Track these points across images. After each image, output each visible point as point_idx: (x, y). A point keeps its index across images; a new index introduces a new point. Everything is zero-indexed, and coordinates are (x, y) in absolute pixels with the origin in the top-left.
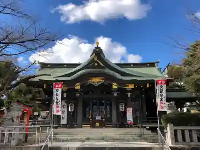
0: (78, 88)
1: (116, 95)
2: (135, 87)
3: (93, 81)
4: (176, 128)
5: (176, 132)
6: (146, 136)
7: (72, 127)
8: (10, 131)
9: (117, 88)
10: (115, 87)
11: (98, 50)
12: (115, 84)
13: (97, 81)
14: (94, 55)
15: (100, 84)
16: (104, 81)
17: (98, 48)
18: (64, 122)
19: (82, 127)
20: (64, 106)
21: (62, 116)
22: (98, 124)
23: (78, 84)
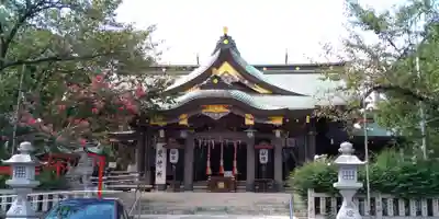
0: (184, 122)
1: (251, 135)
2: (284, 120)
3: (210, 110)
4: (318, 195)
7: (177, 189)
9: (252, 123)
10: (249, 122)
11: (226, 42)
12: (249, 116)
14: (218, 52)
15: (221, 115)
16: (229, 111)
17: (226, 37)
18: (161, 180)
19: (192, 190)
20: (160, 152)
21: (158, 169)
22: (221, 185)
23: (184, 116)
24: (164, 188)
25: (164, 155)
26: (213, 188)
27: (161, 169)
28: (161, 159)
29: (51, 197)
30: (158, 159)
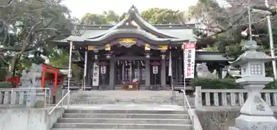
0: (109, 49)
1: (148, 56)
2: (169, 48)
3: (124, 42)
4: (204, 91)
5: (203, 94)
6: (177, 99)
7: (104, 89)
8: (25, 92)
9: (149, 49)
10: (147, 48)
11: (133, 9)
12: (147, 45)
13: (128, 43)
15: (131, 45)
16: (135, 42)
17: (133, 7)
18: (96, 83)
19: (114, 89)
20: (96, 68)
21: (94, 78)
22: (131, 87)
23: (108, 45)
24: (97, 88)
25: (98, 69)
26: (126, 88)
27: (96, 78)
30: (95, 71)
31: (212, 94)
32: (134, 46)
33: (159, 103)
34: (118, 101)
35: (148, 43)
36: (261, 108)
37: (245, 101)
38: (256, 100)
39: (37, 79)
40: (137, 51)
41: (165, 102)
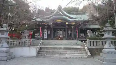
1: (67, 27)
2: (75, 23)
4: (90, 40)
5: (90, 42)
6: (79, 44)
8: (24, 41)
9: (67, 24)
11: (60, 7)
13: (59, 21)
16: (62, 21)
18: (46, 38)
20: (46, 31)
22: (60, 39)
26: (58, 39)
27: (46, 35)
28: (46, 33)
29: (14, 41)
31: (93, 42)
32: (62, 23)
33: (72, 45)
34: (56, 44)
35: (67, 21)
36: (111, 46)
37: (105, 44)
38: (109, 44)
39: (27, 36)
40: (63, 24)
41: (74, 45)
